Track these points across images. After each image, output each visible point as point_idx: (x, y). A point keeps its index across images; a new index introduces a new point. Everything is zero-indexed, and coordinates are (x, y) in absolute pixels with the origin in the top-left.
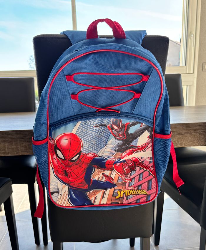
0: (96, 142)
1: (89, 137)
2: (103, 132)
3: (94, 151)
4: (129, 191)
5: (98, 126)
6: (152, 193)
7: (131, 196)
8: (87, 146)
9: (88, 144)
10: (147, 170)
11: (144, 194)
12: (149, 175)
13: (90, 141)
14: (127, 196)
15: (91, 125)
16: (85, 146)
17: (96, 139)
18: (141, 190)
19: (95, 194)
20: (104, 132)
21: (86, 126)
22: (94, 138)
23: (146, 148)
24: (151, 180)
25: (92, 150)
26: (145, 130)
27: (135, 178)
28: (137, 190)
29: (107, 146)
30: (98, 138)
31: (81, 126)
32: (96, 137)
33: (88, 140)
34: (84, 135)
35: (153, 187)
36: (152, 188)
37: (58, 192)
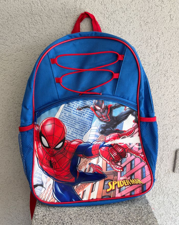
0: (80, 126)
1: (72, 122)
2: (86, 114)
3: (78, 137)
4: (122, 182)
5: (81, 109)
6: (148, 182)
7: (124, 187)
8: (70, 132)
9: (72, 129)
10: (138, 156)
11: (139, 184)
12: (141, 162)
13: (74, 126)
14: (120, 188)
15: (74, 107)
16: (68, 132)
17: (79, 124)
18: (135, 179)
19: (83, 188)
20: (88, 114)
21: (69, 109)
22: (77, 123)
23: (133, 133)
24: (144, 167)
25: (76, 136)
26: (129, 113)
27: (127, 166)
28: (130, 180)
29: (92, 128)
30: (81, 122)
31: (64, 109)
32: (79, 121)
33: (71, 125)
34: (67, 119)
35: (147, 174)
36: (146, 176)
37: (42, 185)
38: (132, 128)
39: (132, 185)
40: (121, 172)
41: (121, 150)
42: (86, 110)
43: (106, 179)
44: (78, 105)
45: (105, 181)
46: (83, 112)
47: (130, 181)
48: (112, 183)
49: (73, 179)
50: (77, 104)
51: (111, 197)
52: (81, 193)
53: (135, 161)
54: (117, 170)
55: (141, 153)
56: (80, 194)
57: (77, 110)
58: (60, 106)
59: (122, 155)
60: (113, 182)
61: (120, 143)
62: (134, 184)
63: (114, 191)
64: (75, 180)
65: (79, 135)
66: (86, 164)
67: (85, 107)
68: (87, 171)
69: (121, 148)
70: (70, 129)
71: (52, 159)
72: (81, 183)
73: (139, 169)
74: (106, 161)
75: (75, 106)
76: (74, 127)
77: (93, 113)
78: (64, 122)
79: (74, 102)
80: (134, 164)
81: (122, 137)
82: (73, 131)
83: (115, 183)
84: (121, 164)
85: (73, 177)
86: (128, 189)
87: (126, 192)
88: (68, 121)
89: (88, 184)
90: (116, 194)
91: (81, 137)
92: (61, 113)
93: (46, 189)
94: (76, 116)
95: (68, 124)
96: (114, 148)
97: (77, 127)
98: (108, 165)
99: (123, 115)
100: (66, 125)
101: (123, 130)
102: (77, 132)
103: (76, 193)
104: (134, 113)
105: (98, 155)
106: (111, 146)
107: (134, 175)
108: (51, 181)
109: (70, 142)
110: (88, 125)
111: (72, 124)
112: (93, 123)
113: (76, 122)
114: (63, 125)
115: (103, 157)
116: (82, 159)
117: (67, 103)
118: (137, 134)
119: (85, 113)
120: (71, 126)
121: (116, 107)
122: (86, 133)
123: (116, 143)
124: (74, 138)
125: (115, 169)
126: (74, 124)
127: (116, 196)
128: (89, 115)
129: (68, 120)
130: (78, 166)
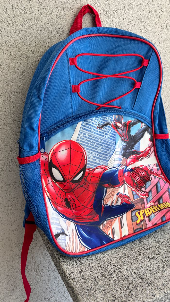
38: (148, 148)
39: (161, 210)
40: (146, 198)
41: (143, 173)
42: (107, 128)
43: (133, 209)
44: (98, 122)
45: (132, 212)
46: (105, 131)
47: (158, 206)
48: (139, 213)
49: (96, 218)
50: (96, 121)
51: (143, 229)
52: (109, 232)
53: (160, 184)
54: (143, 196)
55: (161, 174)
56: (109, 234)
57: (98, 128)
58: (76, 124)
59: (145, 179)
60: (141, 211)
61: (140, 166)
62: (163, 209)
63: (144, 222)
64: (99, 218)
65: (103, 160)
66: (113, 195)
67: (106, 125)
68: (114, 204)
69: (143, 170)
70: (91, 154)
71: (69, 196)
72: (106, 220)
73: (166, 191)
74: (131, 188)
75: (95, 123)
76: (96, 150)
77: (115, 131)
78: (84, 145)
79: (93, 119)
80: (160, 186)
81: (140, 159)
82: (95, 156)
83: (142, 212)
84: (145, 190)
85: (97, 214)
86: (157, 216)
87: (157, 219)
88: (88, 144)
89: (114, 220)
90: (147, 224)
91: (105, 162)
92: (80, 134)
93: (70, 237)
94: (98, 137)
95: (88, 148)
96: (136, 172)
97: (99, 151)
98: (134, 193)
99: (139, 133)
100: (86, 148)
101: (140, 150)
102: (99, 157)
103: (104, 233)
104: (150, 130)
105: (124, 182)
106: (132, 170)
107: (162, 199)
108: (72, 226)
109: (92, 170)
110: (113, 146)
111: (93, 147)
112: (117, 144)
113: (98, 144)
114: (83, 149)
115: (128, 185)
116: (108, 189)
117: (84, 121)
118: (153, 154)
119: (107, 132)
120: (92, 149)
121: (134, 124)
122: (111, 156)
123: (137, 166)
124: (97, 165)
125: (141, 195)
126: (96, 146)
127: (148, 227)
128: (111, 133)
129: (89, 142)
130: (103, 200)
